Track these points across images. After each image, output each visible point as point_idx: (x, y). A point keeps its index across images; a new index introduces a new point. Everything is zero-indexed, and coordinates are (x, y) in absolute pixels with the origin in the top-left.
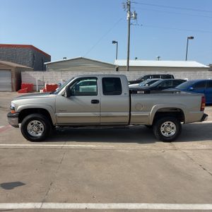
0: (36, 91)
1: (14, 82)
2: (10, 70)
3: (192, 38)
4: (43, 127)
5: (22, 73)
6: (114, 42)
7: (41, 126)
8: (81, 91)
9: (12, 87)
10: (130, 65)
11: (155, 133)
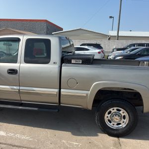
6: (111, 17)
10: (119, 35)
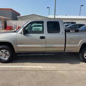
0: (13, 29)
1: (3, 25)
2: (1, 20)
3: (83, 6)
4: (9, 54)
5: (7, 21)
7: (8, 53)
8: (33, 30)
9: (3, 28)
10: (56, 18)
11: (80, 57)
